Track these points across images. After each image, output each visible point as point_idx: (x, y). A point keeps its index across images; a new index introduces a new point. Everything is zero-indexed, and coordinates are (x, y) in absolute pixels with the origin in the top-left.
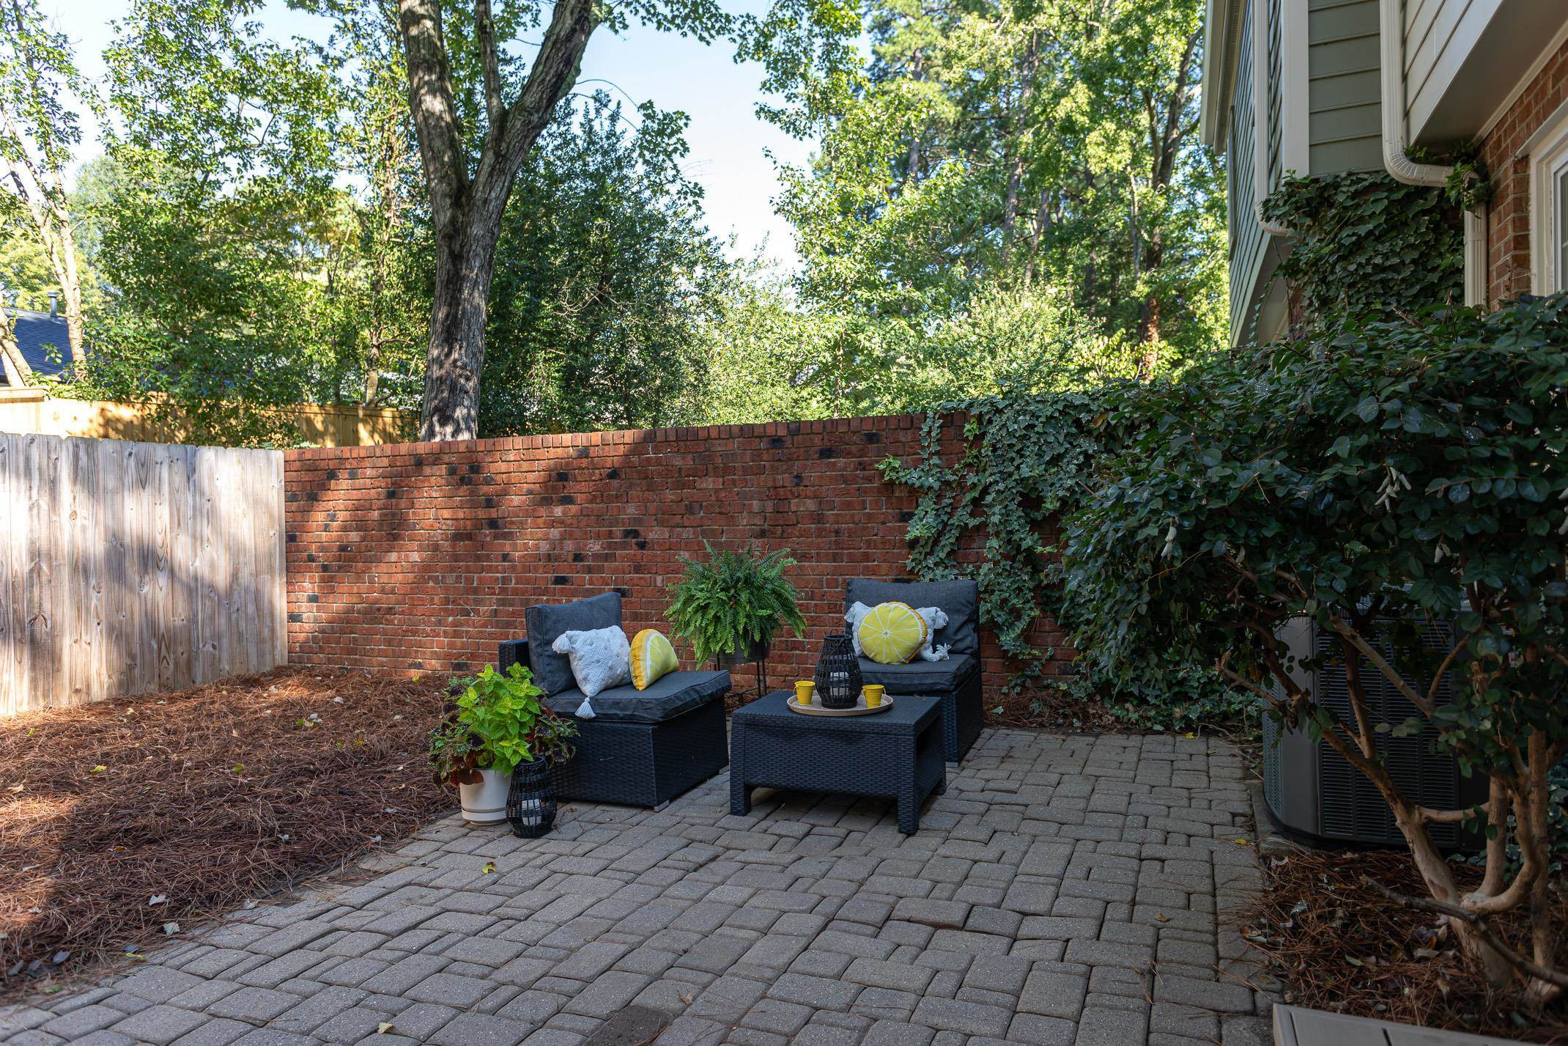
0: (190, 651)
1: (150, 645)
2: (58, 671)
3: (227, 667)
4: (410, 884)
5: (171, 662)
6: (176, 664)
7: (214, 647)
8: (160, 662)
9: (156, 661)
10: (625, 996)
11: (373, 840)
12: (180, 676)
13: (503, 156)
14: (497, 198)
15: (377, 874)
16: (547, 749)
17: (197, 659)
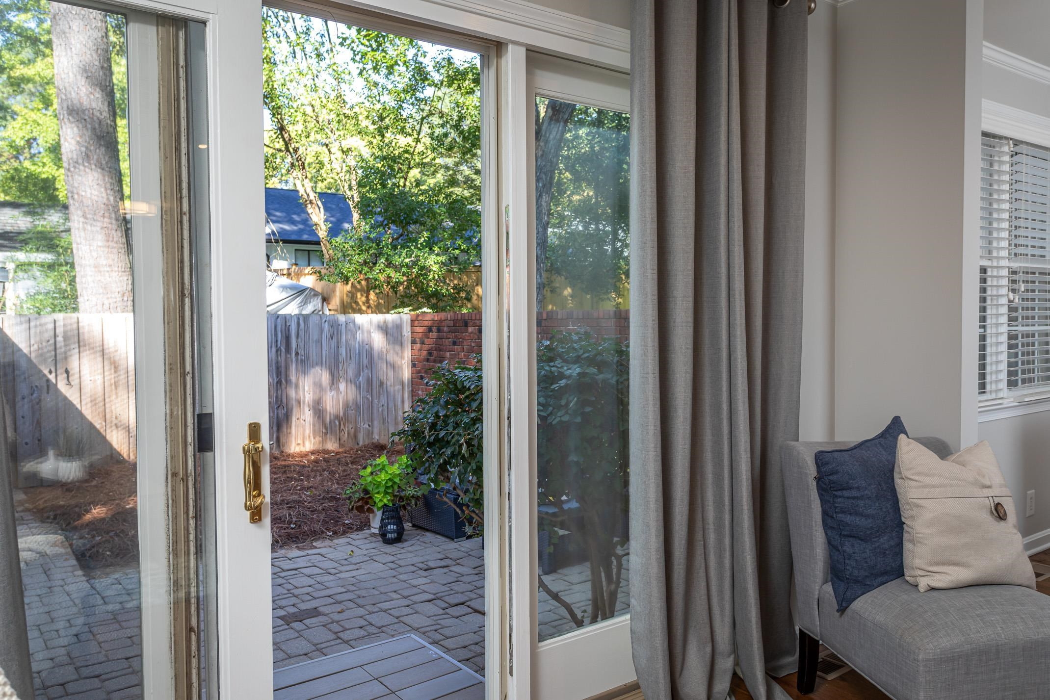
0: (356, 427)
1: (335, 422)
2: (290, 433)
3: (377, 437)
4: (319, 554)
5: (346, 433)
6: (349, 434)
7: (369, 426)
8: (340, 432)
9: (338, 431)
10: (317, 606)
11: (328, 533)
12: (350, 441)
13: (558, 111)
14: (554, 138)
15: (316, 548)
16: (403, 501)
17: (360, 432)
